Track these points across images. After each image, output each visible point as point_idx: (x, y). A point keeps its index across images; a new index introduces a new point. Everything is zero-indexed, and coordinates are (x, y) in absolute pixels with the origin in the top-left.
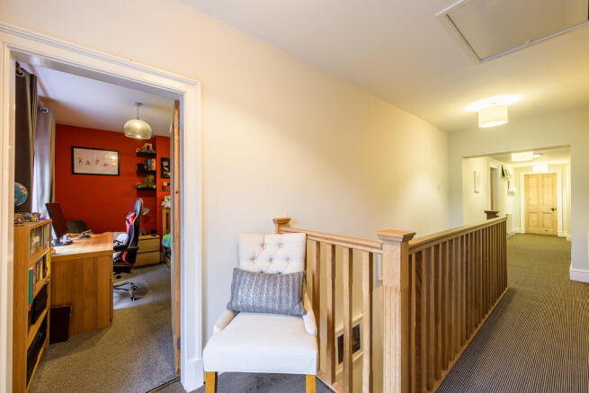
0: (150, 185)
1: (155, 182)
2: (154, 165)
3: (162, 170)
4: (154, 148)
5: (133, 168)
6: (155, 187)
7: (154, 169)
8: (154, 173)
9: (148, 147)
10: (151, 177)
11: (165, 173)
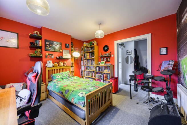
0: (38, 55)
1: (41, 53)
2: (40, 43)
3: (46, 46)
4: (41, 34)
5: (28, 45)
6: (41, 55)
7: (41, 45)
8: (41, 48)
9: (37, 33)
10: (39, 50)
11: (47, 48)
